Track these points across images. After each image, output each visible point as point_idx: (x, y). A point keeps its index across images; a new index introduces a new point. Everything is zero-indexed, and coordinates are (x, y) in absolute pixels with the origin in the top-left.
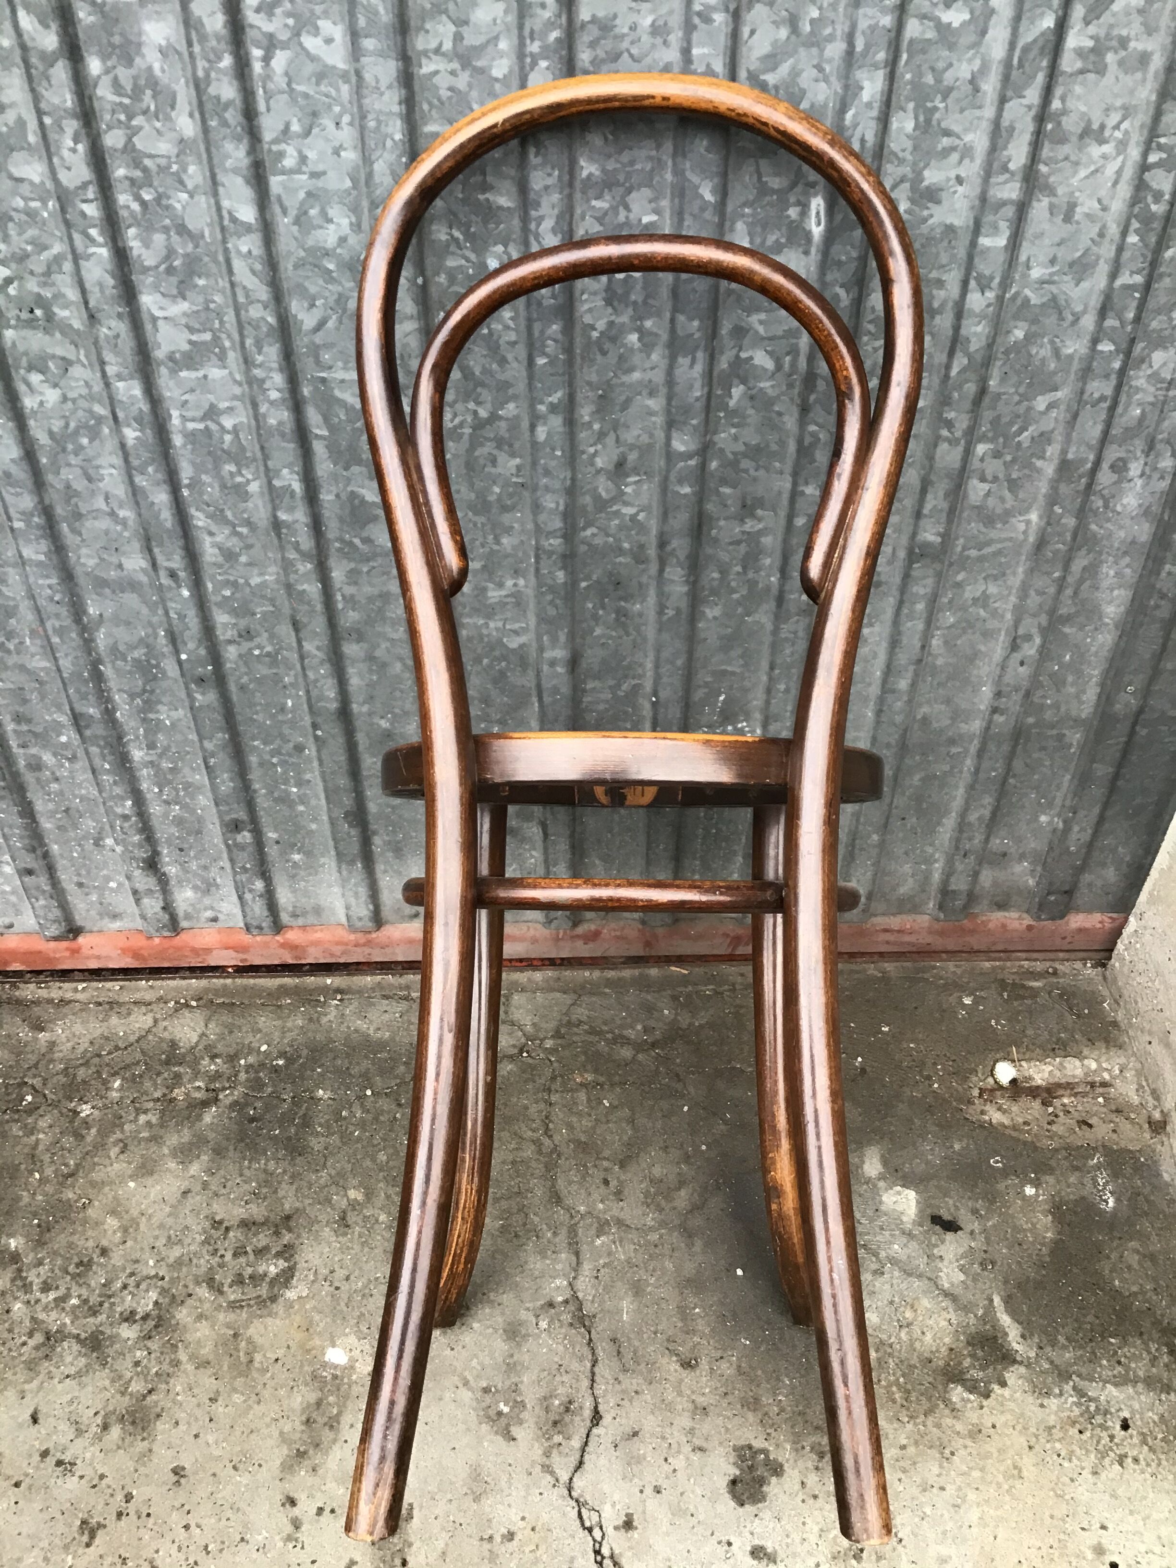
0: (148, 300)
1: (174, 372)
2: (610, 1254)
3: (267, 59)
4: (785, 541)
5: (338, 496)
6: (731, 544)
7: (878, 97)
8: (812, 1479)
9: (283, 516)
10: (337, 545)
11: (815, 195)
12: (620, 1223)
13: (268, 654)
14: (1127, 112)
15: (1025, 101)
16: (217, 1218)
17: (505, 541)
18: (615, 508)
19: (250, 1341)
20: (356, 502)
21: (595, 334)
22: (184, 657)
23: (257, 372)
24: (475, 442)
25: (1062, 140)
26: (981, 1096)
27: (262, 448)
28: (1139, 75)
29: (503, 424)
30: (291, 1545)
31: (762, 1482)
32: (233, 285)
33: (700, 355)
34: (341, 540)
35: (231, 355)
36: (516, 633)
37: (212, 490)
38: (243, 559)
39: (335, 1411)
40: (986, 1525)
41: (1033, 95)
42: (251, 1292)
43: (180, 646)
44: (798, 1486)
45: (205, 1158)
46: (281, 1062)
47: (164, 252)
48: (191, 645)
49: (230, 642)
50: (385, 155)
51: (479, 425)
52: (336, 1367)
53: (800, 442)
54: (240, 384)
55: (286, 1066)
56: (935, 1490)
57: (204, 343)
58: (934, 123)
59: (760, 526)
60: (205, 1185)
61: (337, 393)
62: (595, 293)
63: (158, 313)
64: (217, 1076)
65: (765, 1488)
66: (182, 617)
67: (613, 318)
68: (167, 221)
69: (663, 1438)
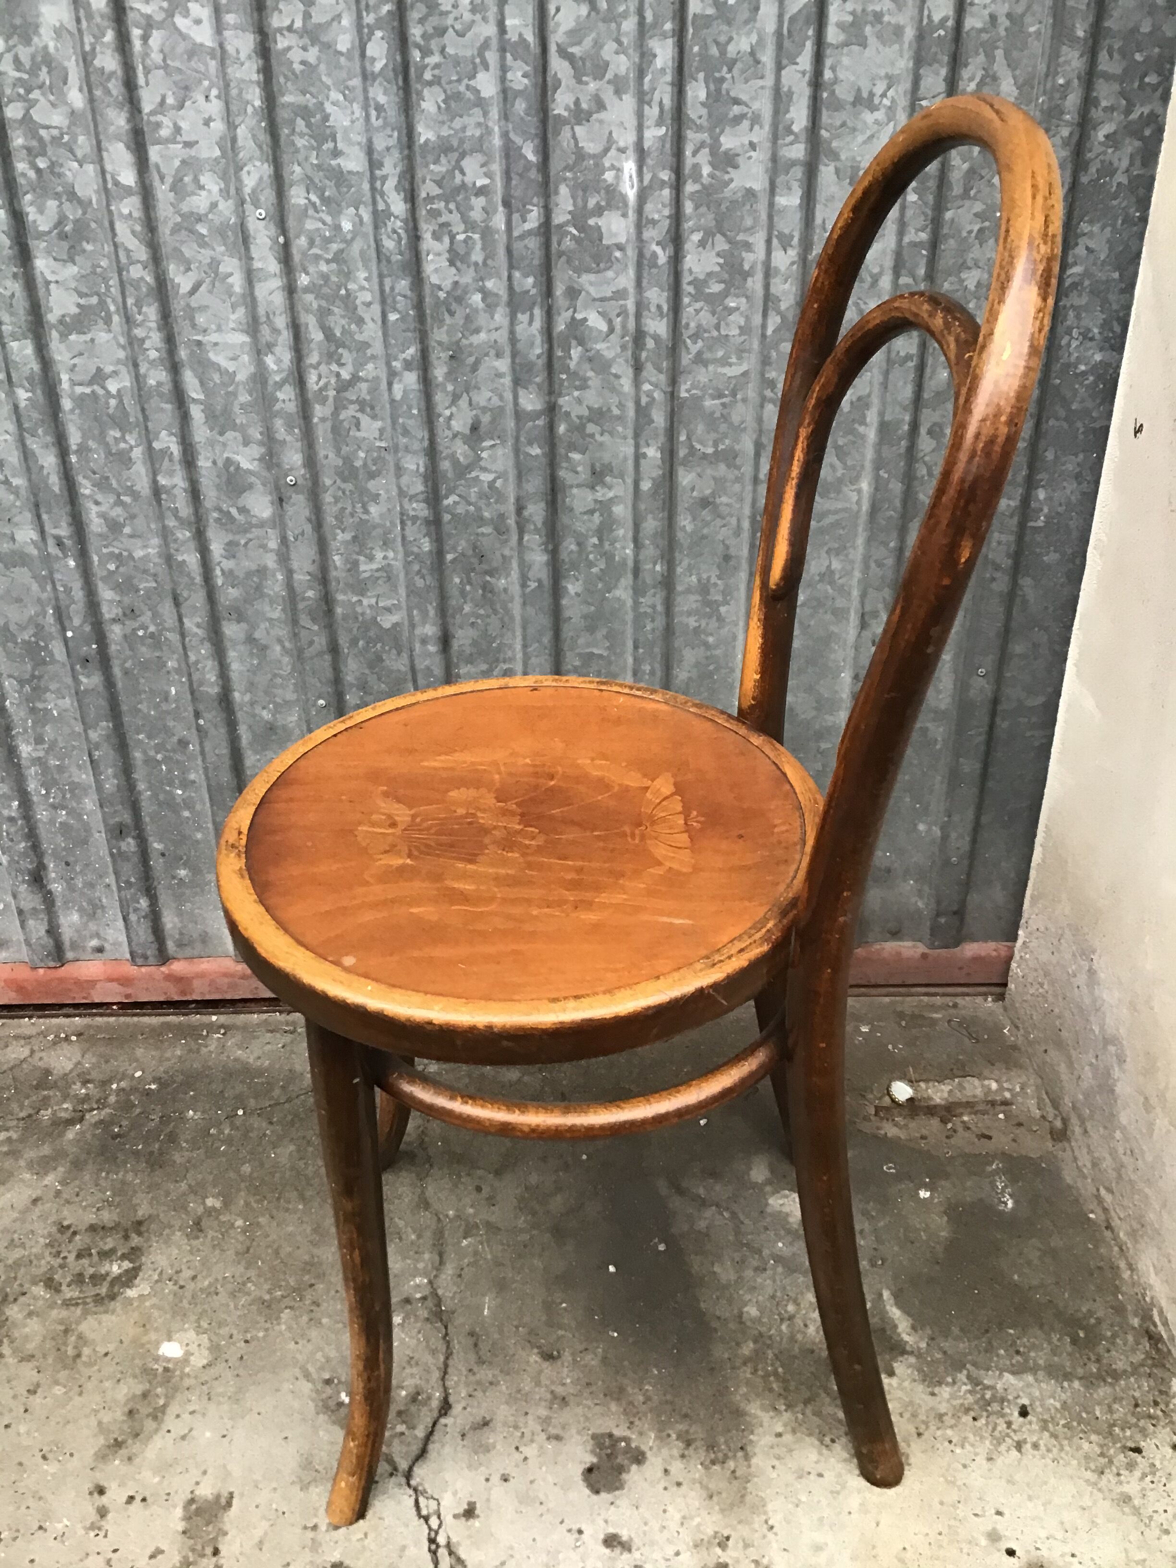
0: (42, 264)
1: (64, 336)
2: (476, 1253)
3: (145, 38)
4: (635, 507)
5: (214, 463)
6: (585, 513)
7: (670, 64)
8: (677, 1467)
9: (162, 481)
10: (215, 515)
11: (627, 159)
12: (488, 1225)
13: (152, 635)
14: (891, 81)
15: (798, 68)
16: (65, 1223)
17: (373, 509)
18: (473, 474)
19: (80, 1337)
20: (232, 469)
21: (442, 295)
22: (69, 634)
23: (139, 332)
24: (339, 406)
25: (837, 106)
26: (876, 1114)
27: (143, 410)
28: (896, 47)
29: (364, 386)
30: (92, 1534)
31: (621, 1469)
32: (116, 245)
33: (537, 312)
34: (219, 509)
35: (116, 319)
36: (388, 610)
37: (98, 456)
38: (127, 530)
39: (161, 1402)
40: (867, 1512)
41: (805, 60)
42: (91, 1291)
43: (67, 623)
44: (660, 1474)
45: (61, 1169)
46: (153, 1087)
47: (55, 218)
48: (77, 622)
49: (114, 621)
50: (247, 120)
51: (343, 387)
52: (168, 1360)
53: (637, 402)
54: (123, 348)
55: (158, 1091)
56: (812, 1477)
57: (90, 307)
58: (724, 92)
59: (611, 494)
60: (58, 1193)
61: (212, 356)
62: (439, 254)
63: (50, 277)
64: (87, 1097)
65: (624, 1476)
66: (68, 590)
67: (456, 278)
68: (60, 189)
69: (516, 1427)
